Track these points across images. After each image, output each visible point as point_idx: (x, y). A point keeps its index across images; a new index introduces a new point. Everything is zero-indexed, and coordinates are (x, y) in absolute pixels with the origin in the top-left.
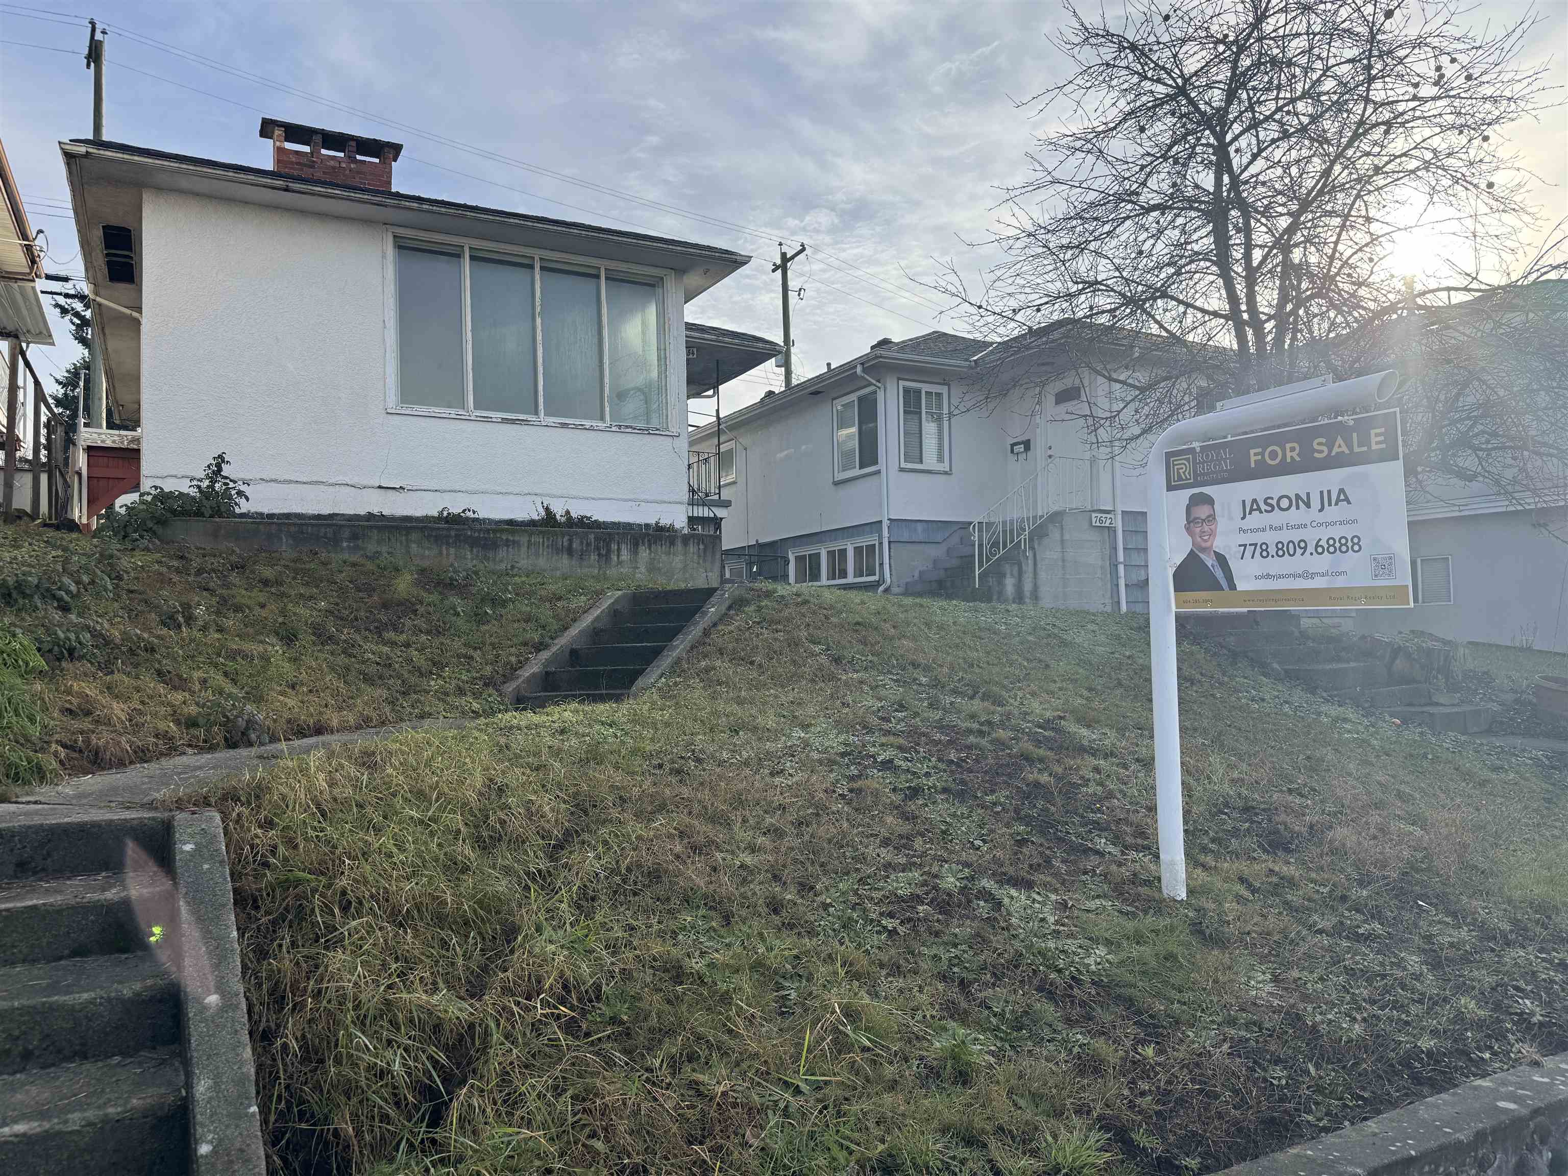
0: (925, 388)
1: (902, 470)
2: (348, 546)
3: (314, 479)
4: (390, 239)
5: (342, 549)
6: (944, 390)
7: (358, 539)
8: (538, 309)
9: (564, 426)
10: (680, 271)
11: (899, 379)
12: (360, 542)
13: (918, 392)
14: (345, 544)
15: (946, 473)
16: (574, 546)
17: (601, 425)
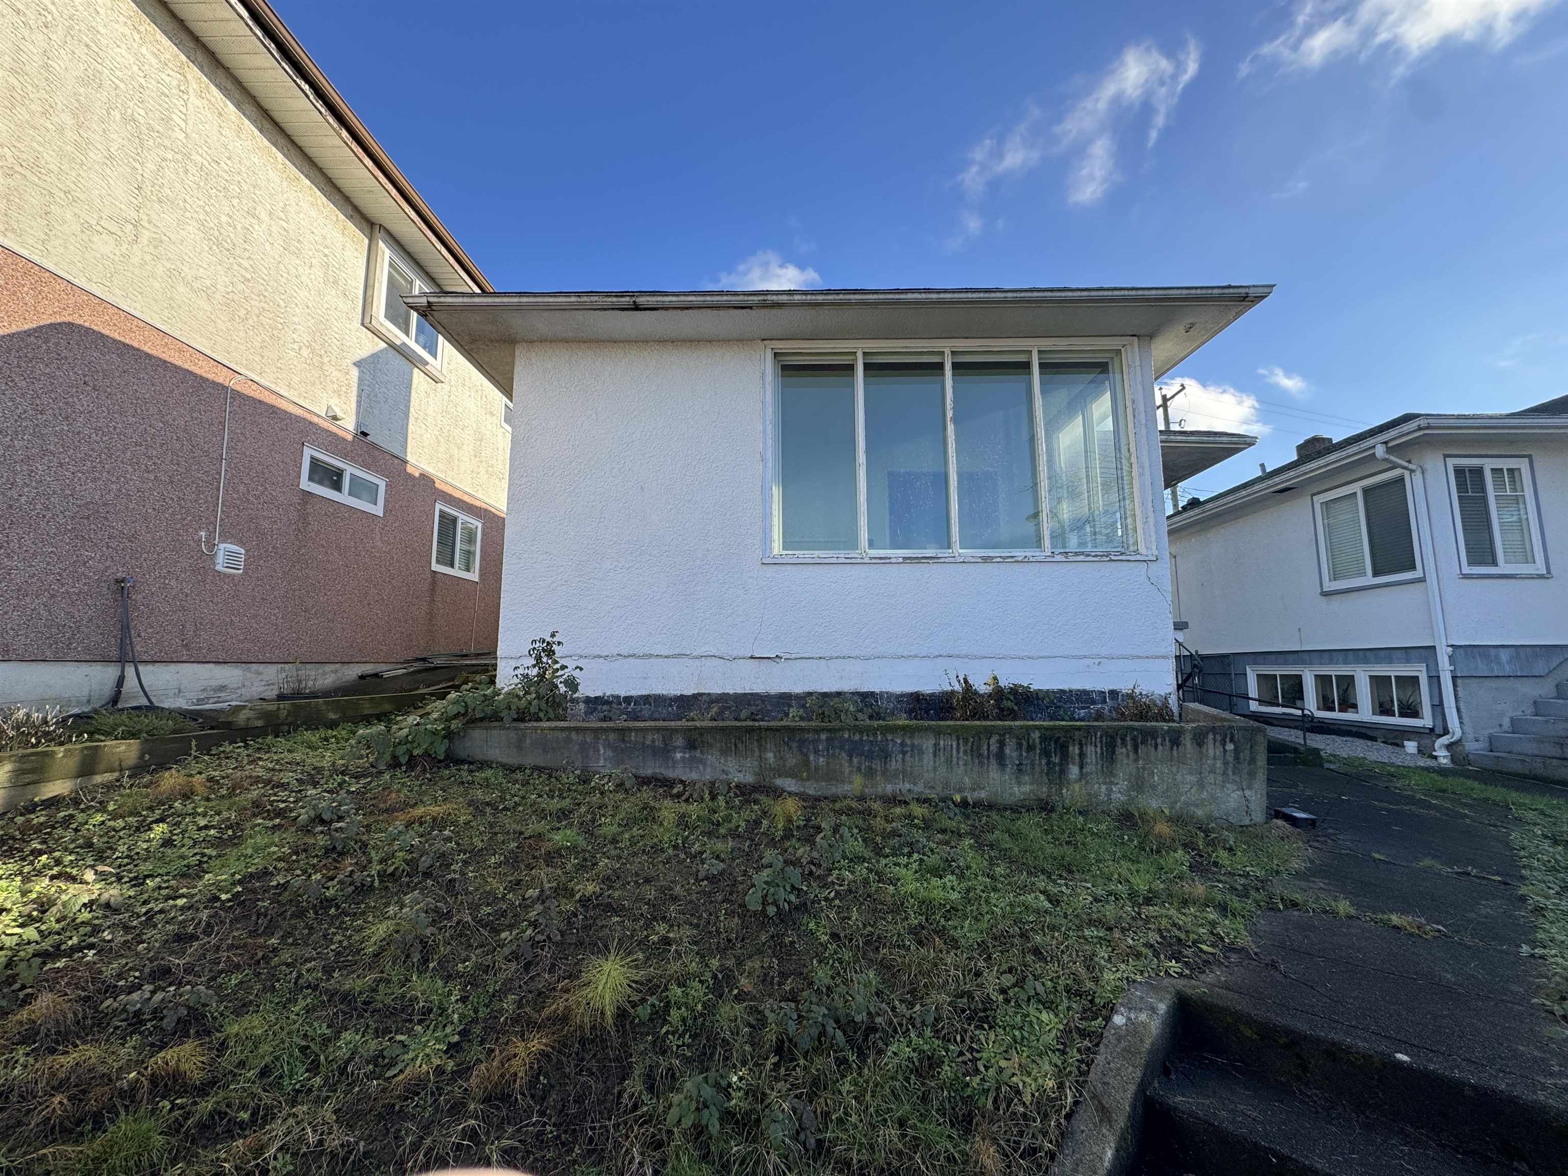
0: (1488, 465)
1: (1467, 577)
2: (683, 758)
3: (677, 651)
4: (769, 355)
5: (675, 762)
6: (1523, 465)
7: (696, 748)
8: (950, 414)
9: (986, 560)
10: (1146, 336)
11: (1446, 456)
12: (698, 754)
13: (1478, 472)
14: (678, 755)
15: (1541, 577)
16: (1007, 751)
17: (1038, 554)
